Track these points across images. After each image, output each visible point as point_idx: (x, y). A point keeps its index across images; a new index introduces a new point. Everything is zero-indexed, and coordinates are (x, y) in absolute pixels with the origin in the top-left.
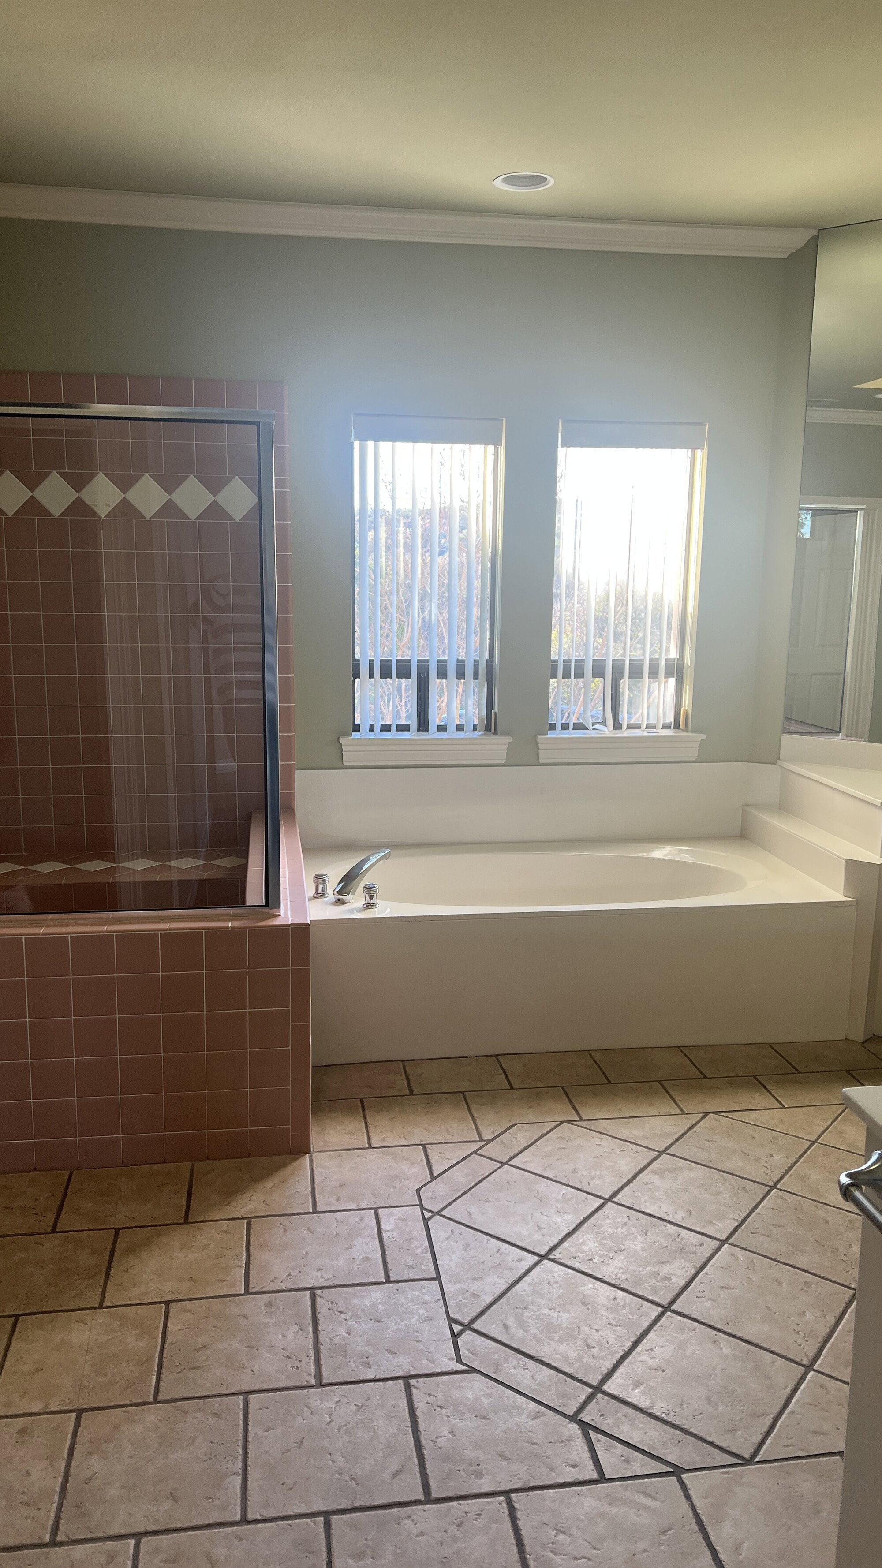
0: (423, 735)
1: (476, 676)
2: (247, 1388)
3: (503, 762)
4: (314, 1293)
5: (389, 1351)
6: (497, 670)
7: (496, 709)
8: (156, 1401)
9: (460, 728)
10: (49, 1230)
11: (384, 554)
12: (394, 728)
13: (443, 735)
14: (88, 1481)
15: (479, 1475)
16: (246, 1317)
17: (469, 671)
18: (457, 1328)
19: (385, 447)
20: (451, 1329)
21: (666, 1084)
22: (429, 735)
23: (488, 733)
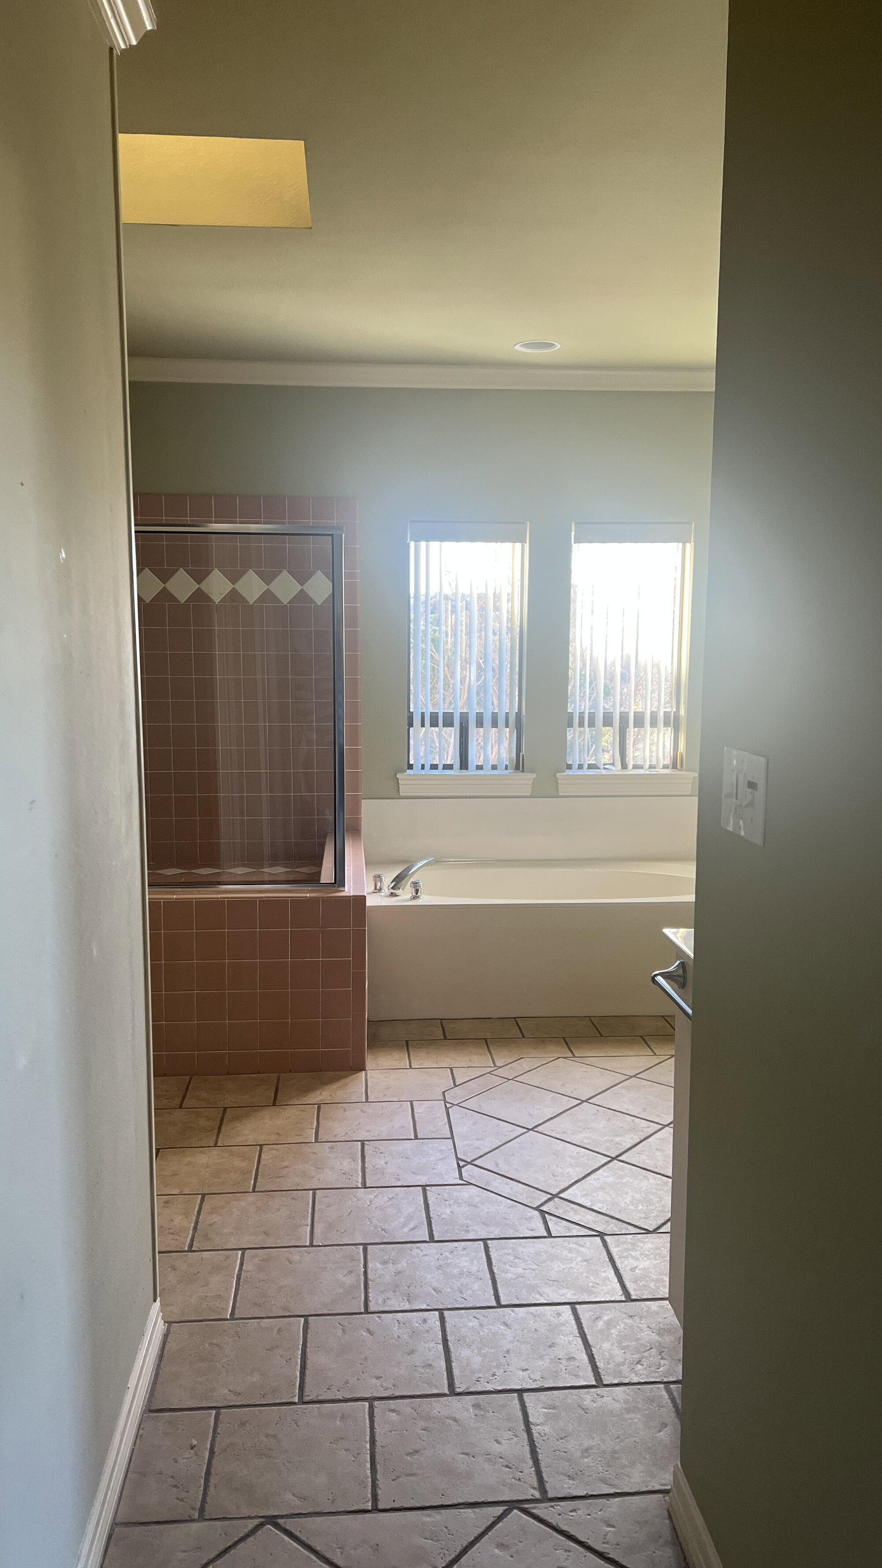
0: (464, 772)
1: (507, 725)
2: (315, 1187)
3: (529, 794)
4: (363, 1143)
5: (413, 1173)
6: (524, 720)
7: (523, 751)
8: (254, 1191)
9: (494, 767)
10: (178, 1107)
12: (440, 767)
13: (480, 772)
14: (211, 1225)
15: (468, 1231)
16: (315, 1153)
17: (501, 721)
18: (461, 1163)
19: (434, 545)
20: (458, 1164)
21: (646, 1038)
22: (469, 772)
23: (517, 770)
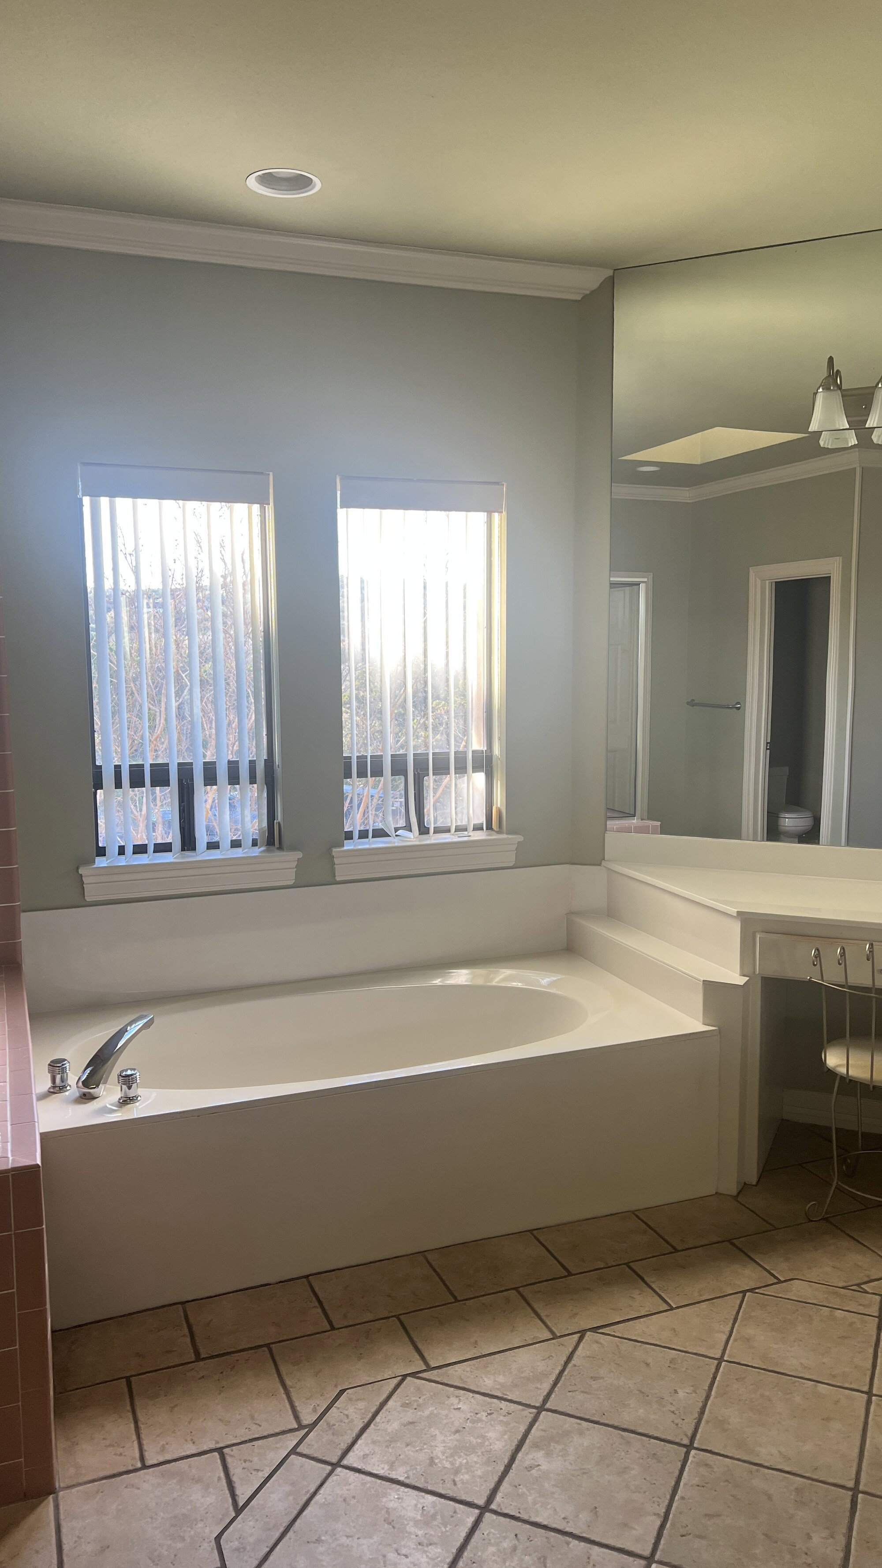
0: (190, 857)
1: (253, 780)
3: (291, 883)
6: (278, 771)
7: (279, 817)
9: (236, 844)
11: (126, 634)
12: (151, 848)
13: (215, 855)
17: (244, 773)
19: (123, 504)
21: (525, 1291)
22: (197, 855)
23: (272, 848)
